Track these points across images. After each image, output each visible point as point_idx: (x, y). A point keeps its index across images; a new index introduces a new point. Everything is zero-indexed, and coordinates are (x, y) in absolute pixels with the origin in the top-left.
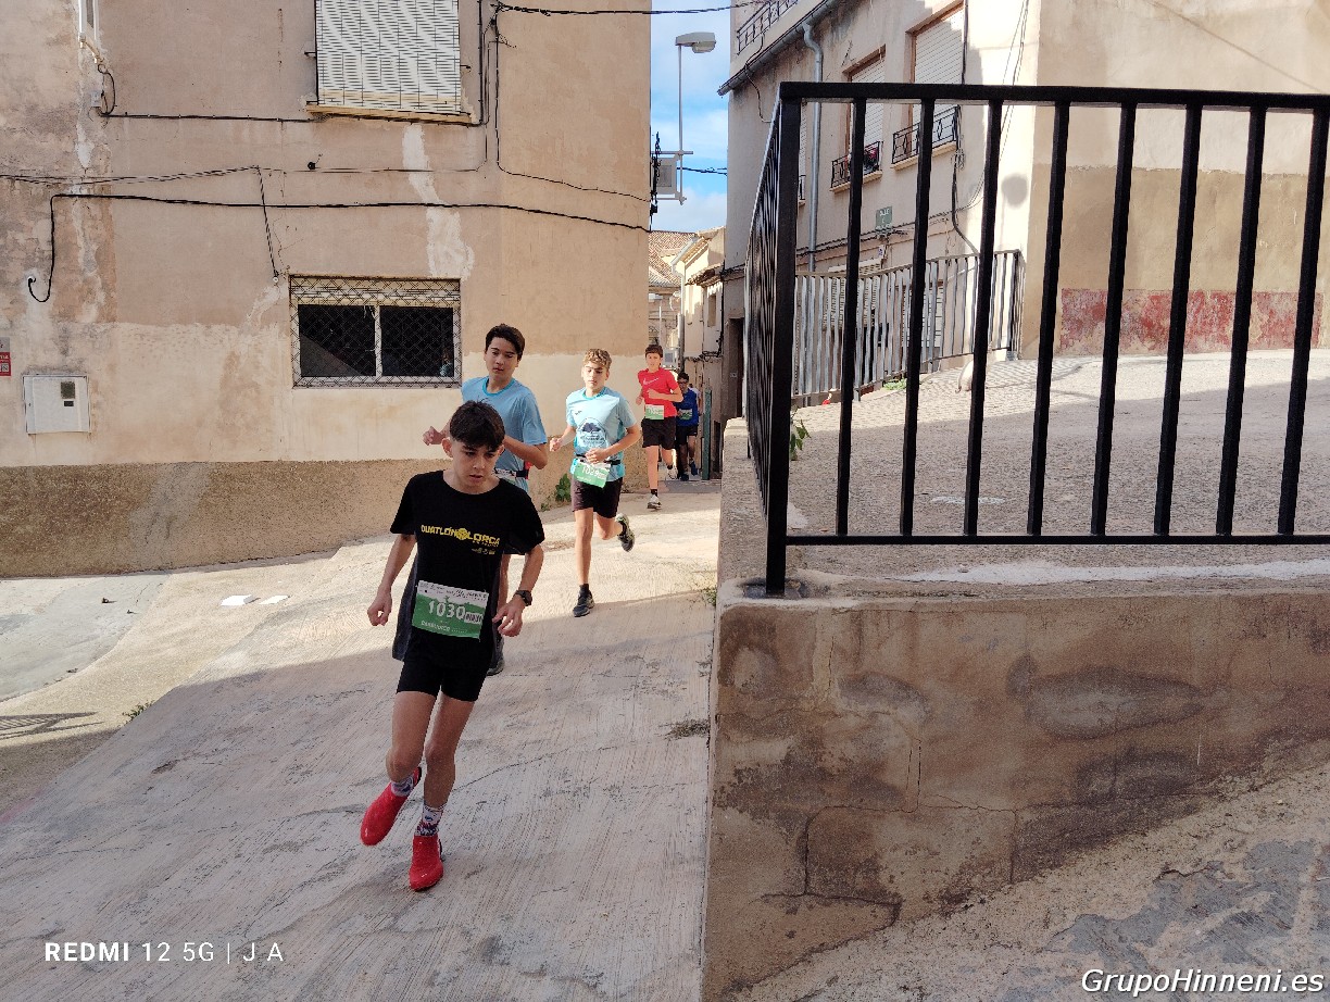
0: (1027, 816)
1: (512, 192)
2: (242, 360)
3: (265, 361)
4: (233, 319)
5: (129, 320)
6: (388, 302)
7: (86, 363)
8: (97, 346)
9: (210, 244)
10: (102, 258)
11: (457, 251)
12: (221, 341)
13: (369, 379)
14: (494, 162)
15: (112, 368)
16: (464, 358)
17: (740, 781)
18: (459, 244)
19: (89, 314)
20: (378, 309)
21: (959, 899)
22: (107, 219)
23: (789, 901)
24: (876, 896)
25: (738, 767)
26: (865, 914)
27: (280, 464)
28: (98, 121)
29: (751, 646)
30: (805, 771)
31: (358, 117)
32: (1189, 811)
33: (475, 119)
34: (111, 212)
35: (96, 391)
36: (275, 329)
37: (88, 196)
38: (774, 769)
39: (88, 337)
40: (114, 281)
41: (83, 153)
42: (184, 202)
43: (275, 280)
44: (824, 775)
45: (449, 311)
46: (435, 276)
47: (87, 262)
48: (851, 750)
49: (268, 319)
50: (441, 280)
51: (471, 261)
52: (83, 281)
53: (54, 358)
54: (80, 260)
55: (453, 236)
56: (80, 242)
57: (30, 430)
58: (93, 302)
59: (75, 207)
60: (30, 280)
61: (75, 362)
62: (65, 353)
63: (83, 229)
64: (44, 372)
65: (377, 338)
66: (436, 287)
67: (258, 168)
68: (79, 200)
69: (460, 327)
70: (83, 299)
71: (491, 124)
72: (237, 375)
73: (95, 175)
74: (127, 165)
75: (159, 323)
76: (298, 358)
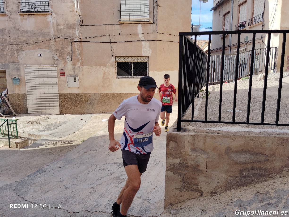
0: (229, 178)
1: (160, 37)
2: (106, 73)
3: (111, 73)
4: (105, 65)
5: (86, 66)
6: (134, 61)
7: (78, 74)
8: (80, 71)
9: (100, 50)
10: (81, 54)
11: (148, 50)
12: (102, 69)
13: (130, 77)
14: (156, 31)
15: (83, 75)
16: (150, 73)
17: (171, 166)
18: (148, 49)
19: (79, 64)
20: (132, 62)
21: (214, 193)
22: (82, 46)
23: (181, 190)
24: (197, 191)
25: (170, 164)
26: (196, 194)
27: (113, 94)
28: (79, 27)
29: (172, 141)
30: (183, 165)
31: (129, 23)
32: (266, 181)
33: (152, 22)
34: (82, 44)
35: (80, 79)
36: (112, 67)
37: (78, 41)
38: (178, 164)
39: (78, 69)
40: (83, 58)
41: (77, 33)
42: (95, 42)
43: (113, 57)
44: (187, 166)
45: (146, 63)
46: (143, 55)
48: (192, 162)
49: (111, 65)
50: (145, 56)
51: (151, 52)
52: (78, 58)
53: (72, 73)
54: (77, 54)
55: (147, 47)
56: (77, 50)
57: (68, 86)
58: (79, 62)
59: (76, 44)
60: (68, 58)
61: (76, 74)
62: (74, 72)
63: (77, 48)
64: (71, 75)
65: (132, 67)
66: (144, 58)
67: (109, 35)
68: (76, 42)
69: (148, 66)
70: (77, 61)
71: (156, 23)
72: (105, 76)
73: (79, 37)
74: (85, 35)
75: (91, 66)
76: (117, 73)
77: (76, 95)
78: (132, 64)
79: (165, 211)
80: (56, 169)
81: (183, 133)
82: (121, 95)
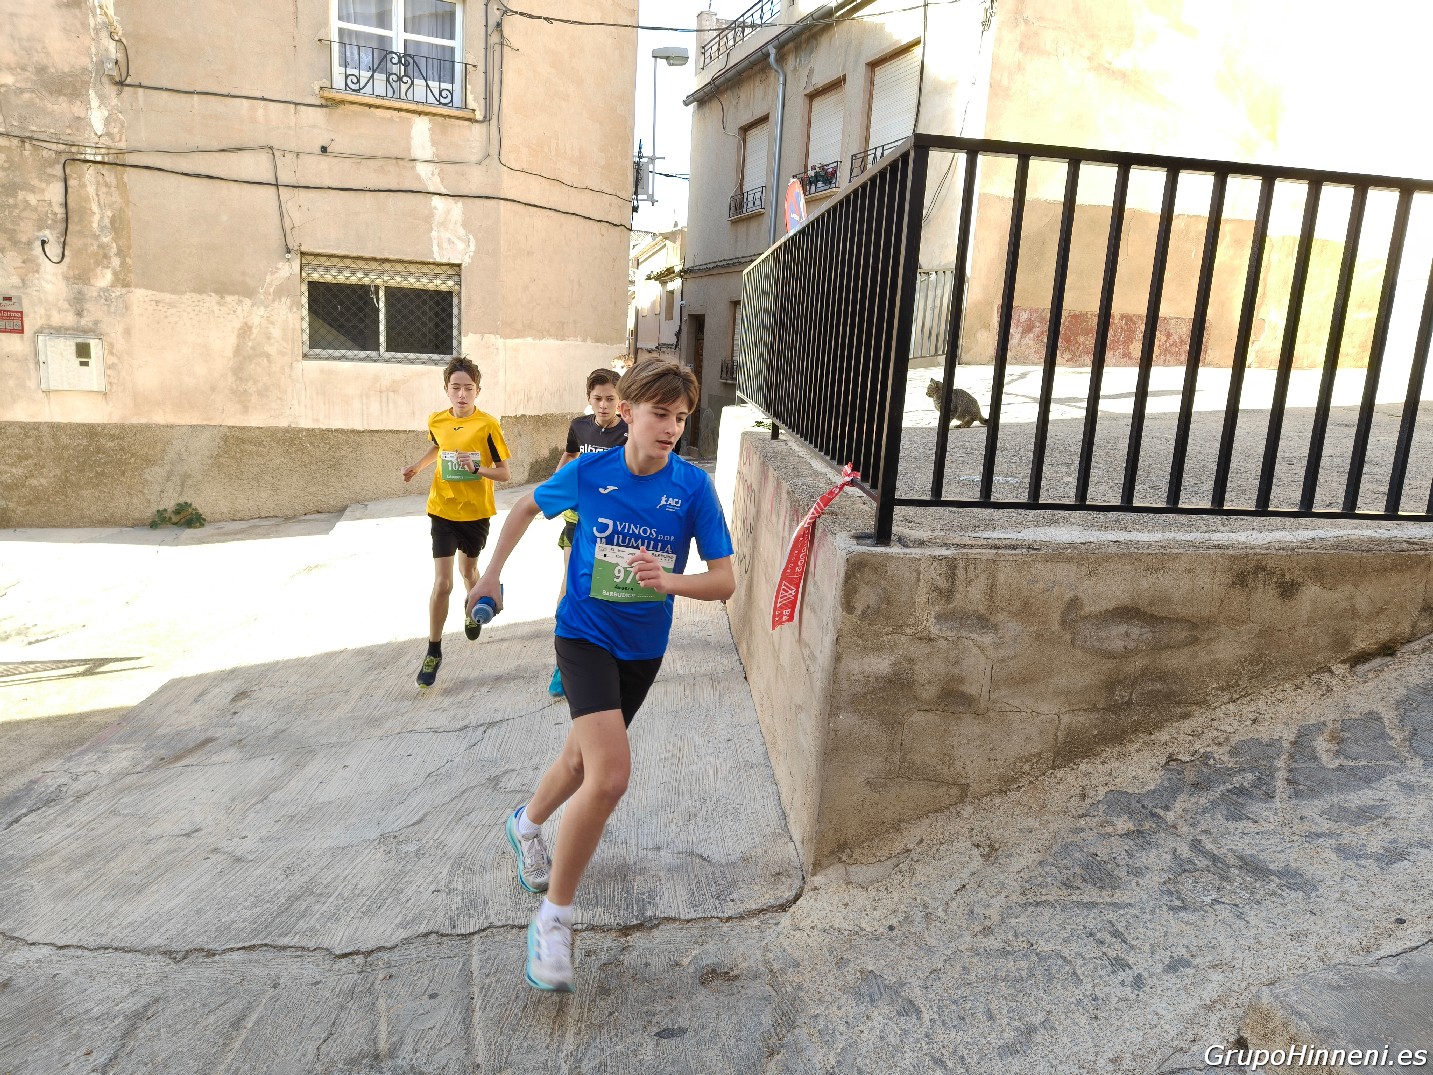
0: (1068, 719)
1: (511, 186)
2: (255, 331)
3: (276, 332)
4: (248, 292)
5: (147, 287)
6: (392, 283)
7: (101, 325)
8: (113, 309)
9: (224, 218)
10: (117, 225)
11: (459, 238)
12: (234, 312)
13: (373, 354)
14: (496, 157)
15: (127, 332)
16: (465, 340)
18: (462, 231)
19: (104, 278)
20: (383, 290)
22: (122, 186)
26: (943, 794)
27: (286, 430)
28: (111, 90)
29: (869, 583)
33: (479, 116)
34: (126, 180)
35: (111, 353)
36: (286, 302)
37: (104, 163)
38: (881, 681)
39: (103, 301)
40: (129, 247)
41: (97, 118)
43: (288, 256)
45: (450, 294)
46: (438, 260)
47: (102, 228)
48: (939, 668)
49: (280, 292)
50: (443, 264)
51: (472, 248)
52: (99, 246)
53: (69, 319)
54: (95, 225)
55: (456, 224)
56: (95, 208)
57: (44, 387)
58: (108, 267)
59: (90, 173)
60: (44, 242)
61: (90, 325)
62: (79, 314)
63: (98, 195)
64: (59, 332)
65: (382, 316)
66: (438, 270)
67: (271, 148)
68: (93, 166)
69: (460, 309)
70: (98, 263)
71: (494, 122)
72: (250, 344)
73: (109, 143)
74: (142, 136)
75: (174, 291)
76: (308, 331)
77: (91, 431)
78: (382, 294)
79: (818, 880)
80: (114, 781)
81: (907, 550)
82: (325, 435)
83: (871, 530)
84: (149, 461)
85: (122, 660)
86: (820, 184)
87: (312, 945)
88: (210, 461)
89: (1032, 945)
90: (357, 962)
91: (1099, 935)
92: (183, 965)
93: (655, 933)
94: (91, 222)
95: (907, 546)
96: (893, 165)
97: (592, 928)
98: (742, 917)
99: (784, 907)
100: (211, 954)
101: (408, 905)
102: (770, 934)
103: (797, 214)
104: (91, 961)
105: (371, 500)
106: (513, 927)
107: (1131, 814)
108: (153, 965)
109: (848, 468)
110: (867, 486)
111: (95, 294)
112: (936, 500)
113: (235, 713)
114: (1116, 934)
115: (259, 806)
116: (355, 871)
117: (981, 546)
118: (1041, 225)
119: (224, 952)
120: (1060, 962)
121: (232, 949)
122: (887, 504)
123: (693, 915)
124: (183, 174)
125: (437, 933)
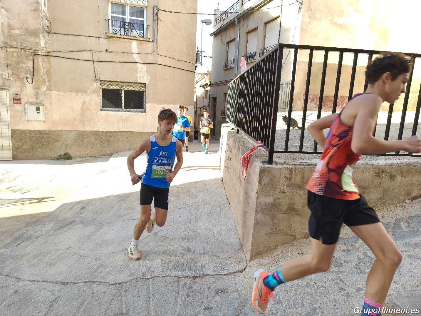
1: (160, 60)
2: (87, 103)
3: (93, 103)
4: (85, 92)
5: (56, 91)
6: (126, 89)
7: (43, 102)
8: (46, 97)
9: (78, 71)
10: (48, 73)
11: (145, 76)
12: (81, 97)
13: (121, 109)
14: (156, 52)
15: (51, 104)
16: (147, 105)
18: (146, 74)
19: (44, 88)
20: (124, 90)
22: (49, 62)
23: (271, 235)
25: (261, 204)
26: (288, 238)
27: (95, 132)
28: (46, 34)
33: (151, 40)
34: (50, 60)
35: (46, 110)
36: (96, 94)
37: (44, 55)
38: (270, 205)
39: (44, 95)
40: (51, 79)
41: (42, 43)
42: (71, 59)
43: (96, 81)
45: (143, 92)
46: (139, 82)
47: (44, 74)
48: (287, 200)
49: (94, 92)
50: (141, 83)
51: (149, 78)
52: (43, 79)
53: (34, 100)
54: (42, 73)
55: (144, 71)
56: (42, 68)
57: (27, 119)
58: (45, 85)
59: (40, 58)
60: (27, 78)
61: (40, 102)
62: (37, 99)
63: (42, 64)
64: (31, 104)
65: (123, 98)
66: (139, 85)
67: (92, 50)
68: (41, 56)
69: (146, 96)
70: (42, 84)
71: (155, 42)
72: (85, 107)
73: (46, 50)
74: (55, 47)
75: (64, 92)
76: (102, 103)
77: (40, 132)
78: (123, 92)
79: (251, 263)
80: (46, 233)
81: (278, 166)
82: (106, 133)
83: (267, 160)
84: (57, 141)
85: (49, 198)
86: (250, 59)
87: (103, 281)
88: (74, 141)
89: (316, 284)
90: (116, 286)
91: (336, 281)
92: (66, 287)
93: (203, 279)
94: (40, 72)
95: (277, 165)
96: (273, 53)
97: (185, 277)
98: (229, 274)
99: (241, 272)
100: (74, 283)
101: (131, 270)
102: (237, 280)
103: (244, 67)
104: (40, 285)
105: (120, 151)
106: (161, 276)
107: (345, 244)
108: (58, 287)
109: (260, 142)
110: (265, 147)
111: (42, 93)
112: (286, 151)
113: (81, 214)
114: (341, 280)
115: (88, 240)
116: (115, 260)
117: (300, 165)
118: (317, 70)
119: (78, 283)
120: (324, 289)
121: (81, 282)
122: (272, 152)
123: (214, 274)
124: (66, 58)
125: (139, 278)
